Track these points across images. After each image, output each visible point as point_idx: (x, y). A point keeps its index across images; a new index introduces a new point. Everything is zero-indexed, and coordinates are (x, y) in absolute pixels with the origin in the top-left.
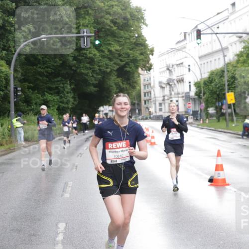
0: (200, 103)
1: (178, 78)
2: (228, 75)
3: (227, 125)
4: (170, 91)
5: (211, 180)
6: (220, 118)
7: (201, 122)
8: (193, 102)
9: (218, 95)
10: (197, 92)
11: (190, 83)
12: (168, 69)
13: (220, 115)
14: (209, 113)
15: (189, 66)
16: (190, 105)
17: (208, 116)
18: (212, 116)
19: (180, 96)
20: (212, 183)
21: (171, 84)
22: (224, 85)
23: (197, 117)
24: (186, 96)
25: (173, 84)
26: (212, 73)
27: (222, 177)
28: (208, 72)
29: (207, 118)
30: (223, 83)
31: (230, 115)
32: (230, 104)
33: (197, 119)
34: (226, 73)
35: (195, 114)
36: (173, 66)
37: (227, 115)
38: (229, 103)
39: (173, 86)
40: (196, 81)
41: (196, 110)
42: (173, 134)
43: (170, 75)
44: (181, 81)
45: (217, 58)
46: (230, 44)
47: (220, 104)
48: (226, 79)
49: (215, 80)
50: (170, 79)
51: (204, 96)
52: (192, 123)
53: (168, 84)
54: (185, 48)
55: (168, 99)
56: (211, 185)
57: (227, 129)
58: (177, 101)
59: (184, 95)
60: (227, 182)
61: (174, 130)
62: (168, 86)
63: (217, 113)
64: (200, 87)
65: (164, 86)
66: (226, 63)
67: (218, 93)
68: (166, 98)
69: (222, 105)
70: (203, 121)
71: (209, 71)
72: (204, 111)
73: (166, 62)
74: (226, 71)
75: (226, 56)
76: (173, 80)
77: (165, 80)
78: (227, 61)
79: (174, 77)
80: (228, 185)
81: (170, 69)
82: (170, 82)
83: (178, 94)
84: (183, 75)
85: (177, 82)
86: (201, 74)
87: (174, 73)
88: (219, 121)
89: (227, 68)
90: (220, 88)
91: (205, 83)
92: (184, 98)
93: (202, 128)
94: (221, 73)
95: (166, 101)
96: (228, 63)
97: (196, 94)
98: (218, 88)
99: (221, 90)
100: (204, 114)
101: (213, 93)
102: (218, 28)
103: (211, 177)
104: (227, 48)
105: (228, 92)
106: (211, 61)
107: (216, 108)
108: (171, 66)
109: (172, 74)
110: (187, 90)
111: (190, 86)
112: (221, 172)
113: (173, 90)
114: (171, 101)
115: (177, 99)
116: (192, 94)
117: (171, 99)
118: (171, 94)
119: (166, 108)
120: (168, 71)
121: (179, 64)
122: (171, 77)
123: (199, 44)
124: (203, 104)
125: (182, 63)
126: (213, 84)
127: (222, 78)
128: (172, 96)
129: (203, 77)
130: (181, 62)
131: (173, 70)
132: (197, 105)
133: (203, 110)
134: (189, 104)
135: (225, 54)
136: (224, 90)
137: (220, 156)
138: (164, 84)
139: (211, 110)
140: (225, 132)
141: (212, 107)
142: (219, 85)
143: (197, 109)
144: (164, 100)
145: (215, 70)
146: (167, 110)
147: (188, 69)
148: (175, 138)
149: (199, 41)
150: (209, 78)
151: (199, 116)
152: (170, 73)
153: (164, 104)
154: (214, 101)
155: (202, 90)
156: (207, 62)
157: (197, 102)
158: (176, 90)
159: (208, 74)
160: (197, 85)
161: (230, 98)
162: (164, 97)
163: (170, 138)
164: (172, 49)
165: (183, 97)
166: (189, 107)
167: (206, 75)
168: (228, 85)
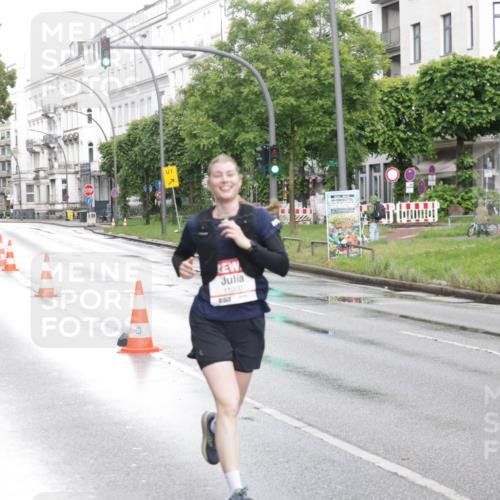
0: (111, 186)
1: (67, 134)
2: (166, 132)
3: (163, 231)
4: (50, 160)
5: (123, 342)
6: (151, 216)
7: (113, 224)
8: (97, 185)
9: (147, 171)
10: (104, 163)
11: (91, 144)
12: (46, 116)
13: (151, 210)
14: (129, 206)
15: (89, 110)
16: (91, 190)
17: (127, 211)
18: (134, 212)
19: (72, 170)
20: (125, 348)
21: (52, 146)
22: (159, 152)
23: (105, 214)
24: (81, 171)
25: (56, 146)
26: (134, 127)
27: (145, 335)
28: (128, 124)
29: (125, 216)
30: (157, 147)
31: (170, 209)
32: (170, 189)
33: (105, 219)
34: (161, 127)
35: (100, 208)
36: (56, 109)
37: (164, 210)
38: (167, 186)
39: (56, 150)
40: (103, 140)
41: (102, 199)
42: (225, 282)
43: (51, 128)
44: (72, 140)
45: (145, 96)
46: (170, 69)
47: (151, 189)
48: (162, 139)
49: (140, 141)
50: (50, 135)
51: (118, 171)
52: (94, 226)
53: (47, 146)
54: (80, 73)
55: (46, 178)
56: (123, 351)
57: (164, 239)
58: (64, 181)
59: (78, 169)
60: (155, 344)
61: (230, 267)
62: (46, 151)
63: (145, 205)
64: (111, 154)
65: (37, 149)
66: (163, 107)
67: (145, 166)
68: (42, 174)
69: (155, 190)
70: (116, 223)
71: (130, 122)
72: (119, 203)
73: (42, 101)
74: (161, 123)
75: (163, 93)
76: (56, 139)
77: (38, 138)
78: (165, 102)
79: (59, 132)
80: (157, 350)
81: (51, 115)
82: (51, 142)
83: (67, 166)
84: (77, 129)
85: (65, 142)
86: (113, 128)
87: (57, 124)
88: (148, 222)
89: (164, 117)
90: (151, 157)
91: (120, 146)
92: (79, 176)
93: (115, 237)
94: (153, 127)
95: (42, 181)
96: (166, 108)
97: (102, 167)
98: (147, 156)
99: (152, 160)
100: (118, 209)
101: (135, 166)
102: (144, 36)
103: (124, 335)
104: (164, 77)
105: (166, 165)
106: (133, 103)
107: (143, 196)
108: (52, 111)
109: (55, 127)
110: (85, 158)
111: (91, 151)
112: (143, 326)
113: (55, 159)
114: (53, 181)
115: (64, 177)
116: (95, 167)
117: (52, 178)
118: (52, 167)
119: (40, 194)
120: (45, 120)
121: (69, 107)
122: (52, 133)
123: (105, 67)
124: (118, 188)
125: (75, 105)
126: (136, 149)
127: (155, 138)
128: (55, 171)
129: (117, 134)
130: (73, 102)
131: (56, 118)
132: (105, 190)
133: (116, 201)
134: (88, 187)
135: (160, 90)
136: (159, 160)
137: (142, 293)
138: (39, 145)
139: (134, 201)
140: (159, 245)
141: (135, 193)
142: (149, 150)
143: (105, 197)
144: (37, 178)
145: (141, 121)
146: (44, 198)
147: (86, 118)
148: (236, 300)
149: (106, 61)
150: (129, 135)
151: (108, 211)
152: (49, 124)
153: (38, 186)
154: (139, 182)
155: (115, 159)
156: (126, 105)
157: (106, 184)
158: (61, 160)
159: (128, 128)
160: (105, 149)
161: (170, 176)
162: (37, 171)
163: (214, 302)
164: (55, 75)
165: (76, 173)
166: (88, 194)
167: (122, 131)
168: (167, 151)
